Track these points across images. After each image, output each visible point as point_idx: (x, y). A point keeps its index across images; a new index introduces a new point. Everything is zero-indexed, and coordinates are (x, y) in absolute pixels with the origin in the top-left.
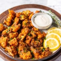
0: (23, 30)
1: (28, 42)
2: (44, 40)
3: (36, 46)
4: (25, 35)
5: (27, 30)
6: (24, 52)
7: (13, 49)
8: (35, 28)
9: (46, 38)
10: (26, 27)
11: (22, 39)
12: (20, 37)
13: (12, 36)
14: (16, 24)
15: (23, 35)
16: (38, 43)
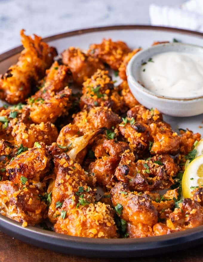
1: (100, 165)
2: (188, 163)
10: (98, 105)
11: (73, 153)
16: (153, 171)
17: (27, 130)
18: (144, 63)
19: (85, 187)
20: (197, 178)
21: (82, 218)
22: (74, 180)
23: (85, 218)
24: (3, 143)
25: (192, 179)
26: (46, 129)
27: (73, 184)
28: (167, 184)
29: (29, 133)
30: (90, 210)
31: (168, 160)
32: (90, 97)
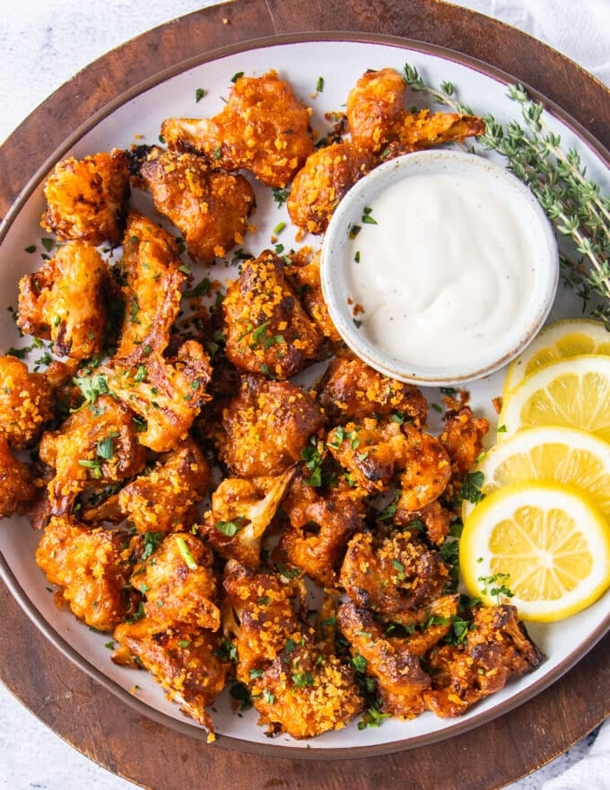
0: (244, 412)
2: (469, 508)
6: (290, 683)
9: (480, 476)
10: (270, 376)
11: (250, 535)
12: (233, 510)
13: (150, 517)
15: (259, 496)
16: (410, 572)
17: (150, 505)
18: (355, 231)
19: (296, 637)
20: (488, 556)
21: (306, 711)
22: (274, 633)
23: (310, 710)
24: (113, 541)
25: (481, 559)
26: (185, 484)
27: (275, 641)
28: (435, 584)
29: (157, 511)
30: (316, 697)
31: (430, 516)
32: (250, 350)
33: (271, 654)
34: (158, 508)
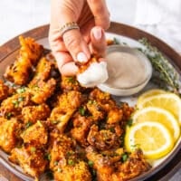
0: (64, 96)
1: (77, 133)
3: (102, 145)
4: (70, 112)
5: (76, 98)
6: (67, 163)
7: (35, 156)
8: (101, 91)
9: (132, 120)
10: (72, 90)
11: (60, 125)
12: (56, 118)
13: (30, 116)
14: (43, 78)
15: (64, 113)
16: (109, 138)
17: (31, 111)
19: (71, 152)
22: (64, 148)
23: (73, 174)
24: (17, 121)
26: (43, 109)
27: (64, 151)
30: (76, 169)
31: (117, 127)
32: (67, 83)
33: (62, 155)
34: (33, 113)
